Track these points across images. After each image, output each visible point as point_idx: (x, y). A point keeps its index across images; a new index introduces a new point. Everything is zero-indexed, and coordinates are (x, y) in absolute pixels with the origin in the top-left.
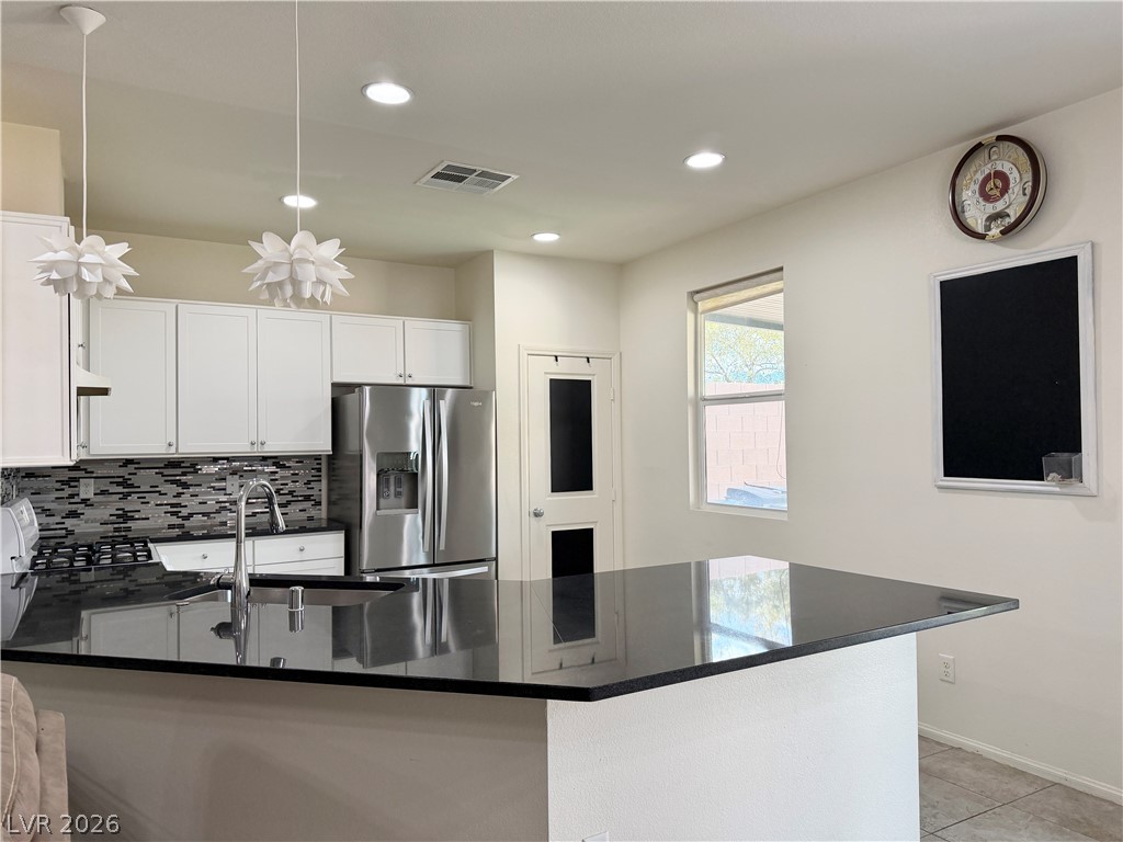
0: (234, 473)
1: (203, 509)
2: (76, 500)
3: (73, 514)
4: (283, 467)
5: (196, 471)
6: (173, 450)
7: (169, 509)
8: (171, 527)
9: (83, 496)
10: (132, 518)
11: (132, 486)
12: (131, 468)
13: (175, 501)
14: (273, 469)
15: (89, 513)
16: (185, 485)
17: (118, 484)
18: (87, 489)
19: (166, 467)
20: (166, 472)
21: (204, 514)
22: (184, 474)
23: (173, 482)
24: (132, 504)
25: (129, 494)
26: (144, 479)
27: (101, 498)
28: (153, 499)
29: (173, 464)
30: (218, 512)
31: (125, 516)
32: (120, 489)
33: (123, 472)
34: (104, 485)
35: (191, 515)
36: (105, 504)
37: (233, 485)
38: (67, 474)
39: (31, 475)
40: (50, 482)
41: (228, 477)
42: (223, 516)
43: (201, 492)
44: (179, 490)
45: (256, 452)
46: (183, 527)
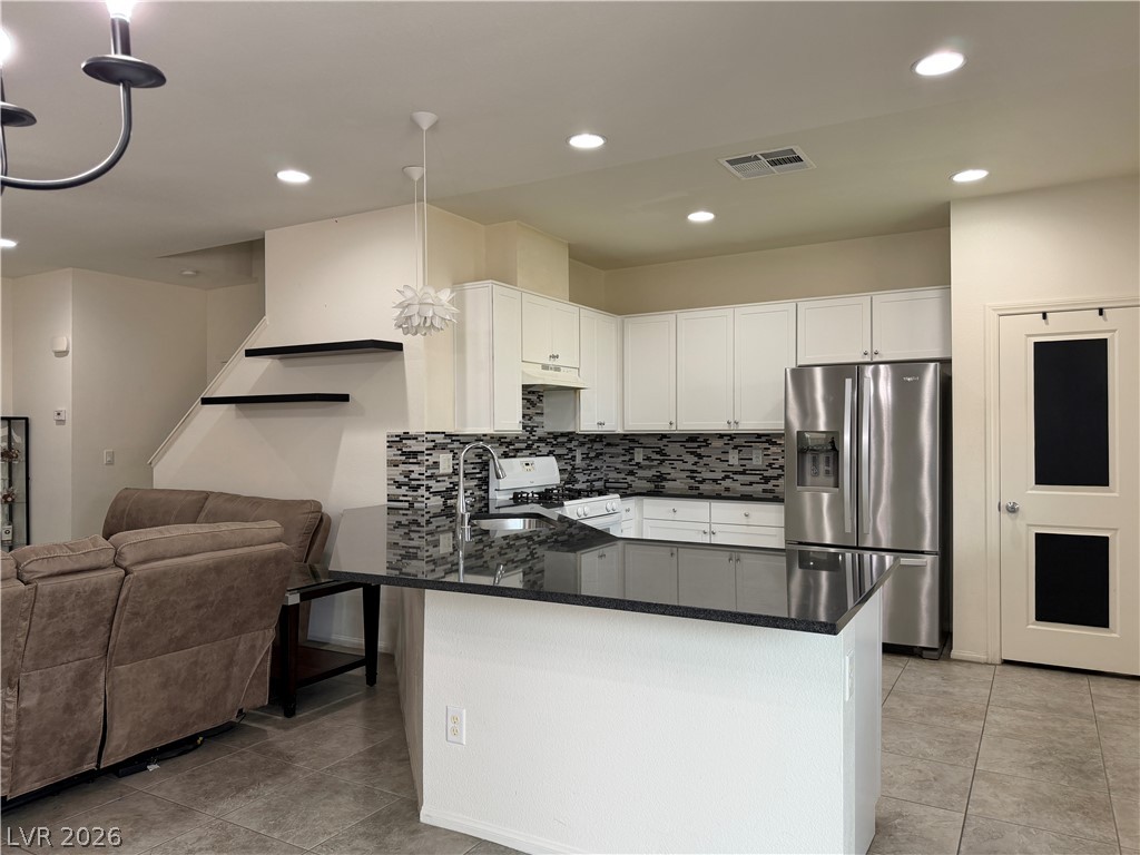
0: (735, 447)
1: (712, 476)
2: (633, 463)
3: (631, 473)
4: (775, 444)
5: (708, 445)
7: (688, 474)
8: (691, 488)
9: (636, 460)
10: (666, 479)
11: (665, 455)
12: (665, 441)
13: (694, 468)
14: (767, 445)
15: (641, 473)
16: (700, 456)
17: (657, 453)
18: (639, 456)
19: (687, 441)
20: (688, 445)
21: (715, 481)
22: (699, 447)
23: (692, 453)
24: (665, 469)
25: (663, 461)
26: (673, 450)
27: (647, 463)
28: (678, 465)
29: (693, 438)
30: (723, 479)
31: (661, 478)
32: (658, 457)
33: (661, 444)
34: (649, 452)
35: (704, 480)
36: (650, 467)
37: (734, 458)
38: (628, 444)
39: (608, 445)
40: (619, 450)
41: (731, 451)
42: (727, 483)
43: (712, 462)
44: (696, 459)
45: (733, 430)
46: (698, 488)
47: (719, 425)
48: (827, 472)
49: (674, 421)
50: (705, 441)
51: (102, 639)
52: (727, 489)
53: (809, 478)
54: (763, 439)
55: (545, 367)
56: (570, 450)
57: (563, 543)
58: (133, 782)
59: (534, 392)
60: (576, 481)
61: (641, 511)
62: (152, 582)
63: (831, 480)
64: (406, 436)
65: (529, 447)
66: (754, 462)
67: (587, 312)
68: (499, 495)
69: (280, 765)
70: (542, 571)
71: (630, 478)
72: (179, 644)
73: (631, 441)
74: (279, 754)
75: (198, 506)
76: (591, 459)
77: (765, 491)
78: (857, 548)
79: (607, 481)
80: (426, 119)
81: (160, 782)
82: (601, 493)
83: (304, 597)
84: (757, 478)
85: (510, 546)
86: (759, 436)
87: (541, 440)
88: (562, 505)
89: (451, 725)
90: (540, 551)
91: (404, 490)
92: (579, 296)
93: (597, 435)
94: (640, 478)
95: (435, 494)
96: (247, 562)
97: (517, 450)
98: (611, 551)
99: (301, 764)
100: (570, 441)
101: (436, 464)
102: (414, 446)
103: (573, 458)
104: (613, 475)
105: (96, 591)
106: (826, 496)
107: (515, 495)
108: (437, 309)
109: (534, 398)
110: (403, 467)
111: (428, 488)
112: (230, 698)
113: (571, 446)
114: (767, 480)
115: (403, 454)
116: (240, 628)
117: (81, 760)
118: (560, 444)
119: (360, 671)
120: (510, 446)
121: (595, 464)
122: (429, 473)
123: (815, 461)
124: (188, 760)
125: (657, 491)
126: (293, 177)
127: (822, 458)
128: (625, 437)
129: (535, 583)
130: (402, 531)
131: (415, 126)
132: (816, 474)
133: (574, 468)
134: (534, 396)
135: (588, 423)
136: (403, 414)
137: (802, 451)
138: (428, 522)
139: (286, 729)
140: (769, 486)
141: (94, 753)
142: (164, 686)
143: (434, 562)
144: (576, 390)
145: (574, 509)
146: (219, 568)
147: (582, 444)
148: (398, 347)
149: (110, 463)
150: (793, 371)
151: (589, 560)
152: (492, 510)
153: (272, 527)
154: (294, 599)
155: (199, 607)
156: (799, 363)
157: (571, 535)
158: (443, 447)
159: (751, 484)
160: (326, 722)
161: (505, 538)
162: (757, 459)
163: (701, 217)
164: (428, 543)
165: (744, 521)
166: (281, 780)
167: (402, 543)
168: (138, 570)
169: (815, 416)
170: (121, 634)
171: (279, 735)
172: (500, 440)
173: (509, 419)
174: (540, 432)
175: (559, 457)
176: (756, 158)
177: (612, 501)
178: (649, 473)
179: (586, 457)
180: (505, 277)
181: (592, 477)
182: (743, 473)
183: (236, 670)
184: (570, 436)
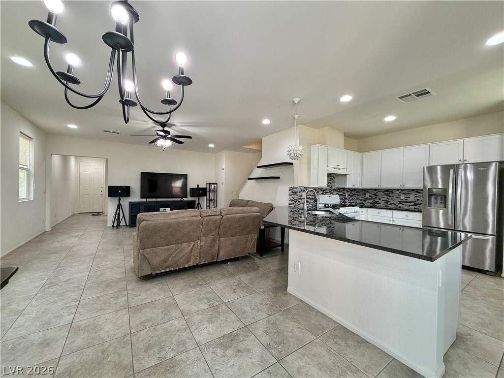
0: (403, 194)
1: (395, 203)
2: (365, 198)
3: (365, 201)
4: (419, 193)
5: (393, 193)
6: (380, 187)
7: (385, 202)
8: (386, 206)
10: (377, 203)
11: (377, 195)
12: (377, 191)
13: (387, 200)
14: (416, 193)
15: (368, 201)
16: (390, 196)
18: (367, 195)
20: (385, 192)
21: (395, 204)
22: (389, 193)
23: (386, 195)
24: (377, 200)
25: (376, 197)
26: (380, 194)
28: (382, 199)
29: (387, 190)
30: (399, 204)
31: (375, 202)
32: (374, 196)
33: (375, 192)
34: (371, 195)
35: (391, 204)
36: (371, 199)
37: (403, 197)
38: (363, 192)
39: (357, 192)
40: (361, 194)
41: (402, 195)
42: (400, 205)
43: (394, 198)
44: (388, 197)
45: (402, 188)
46: (389, 206)
47: (397, 186)
48: (441, 203)
49: (380, 185)
50: (392, 191)
51: (217, 231)
52: (400, 207)
53: (433, 204)
54: (415, 191)
55: (335, 168)
56: (344, 193)
57: (341, 220)
58: (224, 265)
59: (332, 176)
60: (346, 202)
61: (367, 213)
62: (228, 219)
63: (443, 205)
64: (294, 188)
65: (330, 192)
66: (411, 199)
67: (349, 152)
68: (320, 205)
69: (256, 268)
70: (334, 227)
71: (364, 202)
72: (235, 235)
73: (365, 191)
74: (257, 265)
75: (246, 203)
76: (351, 196)
77: (415, 208)
78: (454, 230)
79: (356, 203)
80: (296, 100)
81: (230, 267)
82: (353, 206)
83: (265, 227)
84: (412, 204)
85: (324, 220)
86: (413, 190)
87: (334, 190)
88: (339, 209)
89: (296, 267)
90: (333, 222)
91: (293, 202)
92: (347, 147)
93: (353, 189)
94: (368, 202)
95: (301, 203)
96: (250, 217)
97: (327, 192)
98: (356, 224)
99: (261, 269)
100: (344, 190)
101: (302, 196)
102: (295, 190)
103: (345, 196)
104: (358, 201)
105: (216, 221)
106: (441, 211)
107: (325, 205)
108: (298, 152)
109: (332, 178)
110: (292, 196)
111: (299, 202)
112: (247, 249)
113: (344, 192)
114: (416, 205)
115: (293, 192)
116: (249, 233)
117: (213, 259)
118: (341, 191)
119: (280, 248)
120: (324, 191)
121: (352, 198)
122: (299, 198)
123: (436, 199)
124: (237, 263)
125: (374, 206)
126: (266, 122)
127: (439, 198)
128: (362, 190)
129: (331, 230)
130: (292, 213)
131: (294, 103)
132: (437, 203)
133: (345, 198)
134: (331, 177)
135: (349, 185)
136: (293, 181)
137: (430, 195)
138: (299, 211)
139: (260, 259)
140: (417, 207)
141: (216, 257)
142: (231, 244)
143: (301, 222)
144: (346, 175)
145: (342, 210)
146: (243, 218)
147: (348, 192)
148: (292, 164)
149: (232, 193)
150: (427, 167)
151: (349, 226)
152: (318, 209)
153: (256, 209)
154: (263, 227)
155: (239, 227)
156: (430, 165)
157: (343, 218)
158: (304, 191)
159: (409, 206)
160: (269, 260)
161: (322, 217)
162: (412, 198)
163: (390, 119)
164: (299, 217)
165: (406, 218)
166: (255, 272)
167: (292, 216)
168: (224, 217)
169: (437, 183)
170: (222, 231)
171: (258, 261)
172: (321, 189)
173: (323, 183)
174: (334, 188)
175: (340, 195)
176: (410, 95)
177: (357, 209)
178: (371, 201)
179: (349, 195)
180: (323, 143)
181: (351, 201)
182: (406, 202)
183: (248, 243)
184: (344, 189)
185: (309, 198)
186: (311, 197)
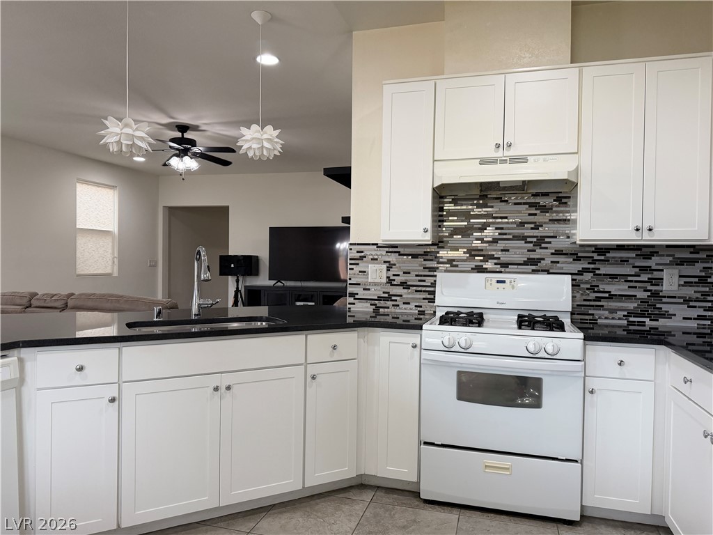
55: (484, 162)
65: (533, 262)
95: (360, 300)
101: (363, 273)
133: (655, 295)
158: (374, 258)
185: (404, 285)
186: (412, 279)
